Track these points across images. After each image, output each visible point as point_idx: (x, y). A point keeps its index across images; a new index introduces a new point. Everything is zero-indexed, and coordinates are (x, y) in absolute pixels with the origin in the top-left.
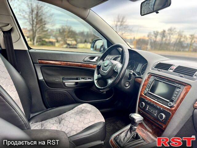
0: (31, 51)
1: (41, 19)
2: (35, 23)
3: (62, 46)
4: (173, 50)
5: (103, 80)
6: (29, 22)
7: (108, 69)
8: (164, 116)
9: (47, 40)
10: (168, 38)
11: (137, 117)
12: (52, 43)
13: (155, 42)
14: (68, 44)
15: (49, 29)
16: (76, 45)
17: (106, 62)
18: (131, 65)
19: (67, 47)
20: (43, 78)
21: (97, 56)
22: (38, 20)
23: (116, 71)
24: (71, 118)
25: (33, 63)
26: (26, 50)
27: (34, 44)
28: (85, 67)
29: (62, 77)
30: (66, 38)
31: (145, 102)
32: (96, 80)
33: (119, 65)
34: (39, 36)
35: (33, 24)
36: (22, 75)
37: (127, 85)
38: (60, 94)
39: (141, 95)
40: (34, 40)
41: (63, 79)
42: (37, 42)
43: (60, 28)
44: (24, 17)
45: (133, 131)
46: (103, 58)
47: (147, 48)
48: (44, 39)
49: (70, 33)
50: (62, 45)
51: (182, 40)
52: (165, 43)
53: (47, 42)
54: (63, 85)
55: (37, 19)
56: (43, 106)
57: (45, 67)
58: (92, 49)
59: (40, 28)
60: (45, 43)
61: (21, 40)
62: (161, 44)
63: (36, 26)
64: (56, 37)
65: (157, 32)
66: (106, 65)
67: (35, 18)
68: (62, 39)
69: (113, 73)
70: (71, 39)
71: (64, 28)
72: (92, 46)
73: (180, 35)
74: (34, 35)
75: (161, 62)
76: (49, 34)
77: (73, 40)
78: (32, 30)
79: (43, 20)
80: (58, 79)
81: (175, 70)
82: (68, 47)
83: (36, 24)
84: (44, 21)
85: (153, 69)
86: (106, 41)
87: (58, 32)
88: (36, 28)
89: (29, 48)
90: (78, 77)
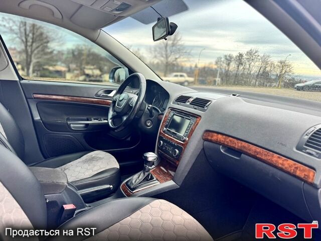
0: (23, 82)
2: (30, 40)
3: (77, 79)
6: (20, 38)
7: (123, 103)
8: (177, 152)
9: (51, 68)
12: (60, 74)
13: (227, 72)
15: (54, 50)
16: (100, 76)
17: (122, 96)
19: (85, 80)
20: (39, 118)
21: (115, 89)
22: (35, 36)
23: (131, 105)
25: (26, 98)
26: (16, 81)
27: (28, 75)
29: (66, 117)
30: (83, 66)
31: (163, 140)
32: (111, 119)
35: (27, 41)
36: (11, 113)
37: (149, 124)
39: (160, 132)
41: (68, 119)
42: (34, 72)
44: (12, 30)
45: (147, 172)
48: (46, 67)
49: (91, 57)
50: (77, 76)
51: (268, 69)
52: (243, 75)
53: (51, 72)
54: (67, 128)
55: (33, 34)
58: (111, 81)
63: (32, 45)
64: (67, 62)
66: (121, 99)
67: (30, 31)
68: (77, 66)
69: (128, 107)
70: (92, 67)
72: (112, 76)
74: (29, 60)
77: (95, 69)
78: (26, 51)
79: (44, 36)
80: (60, 120)
81: (191, 102)
84: (46, 38)
85: (173, 103)
86: (127, 69)
87: (71, 56)
88: (31, 49)
89: (20, 78)
90: (89, 117)
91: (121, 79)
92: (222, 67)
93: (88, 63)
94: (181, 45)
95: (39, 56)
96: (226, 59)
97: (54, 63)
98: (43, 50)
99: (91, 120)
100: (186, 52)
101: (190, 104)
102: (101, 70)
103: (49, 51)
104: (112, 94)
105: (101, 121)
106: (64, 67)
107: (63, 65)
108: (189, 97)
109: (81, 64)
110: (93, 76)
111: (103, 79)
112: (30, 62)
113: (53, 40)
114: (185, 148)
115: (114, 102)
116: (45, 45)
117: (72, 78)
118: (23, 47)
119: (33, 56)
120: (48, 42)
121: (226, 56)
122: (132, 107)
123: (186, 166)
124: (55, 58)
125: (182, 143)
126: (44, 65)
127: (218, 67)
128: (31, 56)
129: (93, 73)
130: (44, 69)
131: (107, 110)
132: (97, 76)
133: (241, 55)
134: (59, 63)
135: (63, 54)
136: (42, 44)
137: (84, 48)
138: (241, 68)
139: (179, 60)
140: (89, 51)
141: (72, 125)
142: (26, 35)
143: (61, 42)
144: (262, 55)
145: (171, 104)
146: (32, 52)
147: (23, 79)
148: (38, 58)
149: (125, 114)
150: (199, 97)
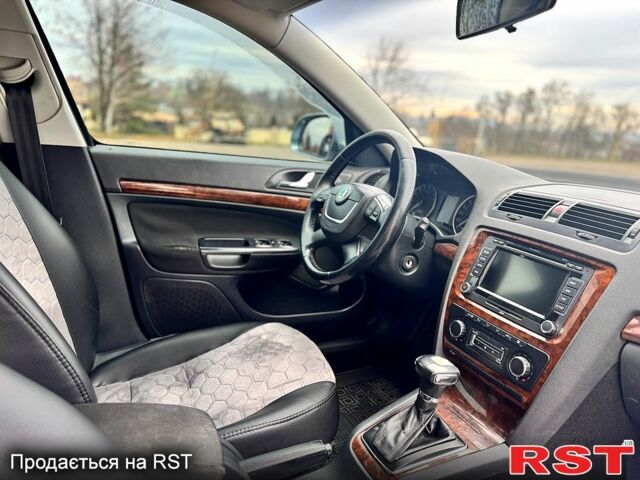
0: (95, 149)
1: (129, 49)
2: (107, 60)
3: (196, 138)
4: (558, 156)
5: (330, 247)
6: (90, 56)
7: (349, 211)
8: (526, 365)
9: (147, 117)
10: (544, 114)
11: (440, 367)
12: (163, 128)
13: (500, 126)
14: (218, 132)
15: (152, 80)
16: (242, 133)
17: (343, 191)
18: (424, 201)
19: (212, 141)
20: (134, 239)
21: (311, 170)
22: (117, 51)
23: (374, 219)
24: (226, 368)
25: (105, 191)
26: (80, 149)
27: (103, 129)
28: (272, 205)
29: (196, 237)
30: (210, 112)
31: (467, 320)
32: (309, 247)
33: (385, 201)
34: (122, 105)
35: (101, 63)
36: (67, 228)
37: (409, 266)
38: (190, 290)
39: (453, 297)
40: (104, 117)
41: (201, 243)
42: (114, 122)
43: (191, 76)
44: (73, 41)
45: (427, 412)
46: (330, 177)
47: (473, 146)
48: (137, 114)
49: (223, 96)
50: (196, 133)
51: (589, 121)
52: (533, 133)
53: (146, 124)
54: (199, 264)
55: (114, 48)
56: (137, 329)
57: (143, 205)
58: (295, 147)
59: (126, 77)
60: (139, 127)
61: (64, 114)
62: (520, 135)
63: (110, 72)
64: (176, 106)
65: (509, 96)
66: (340, 198)
67: (108, 43)
68: (196, 113)
69: (365, 224)
70: (226, 115)
71: (202, 76)
72: (297, 135)
73: (583, 106)
74: (105, 100)
75: (520, 191)
76: (154, 96)
77: (232, 118)
78: (100, 82)
79: (135, 52)
80: (184, 244)
81: (564, 216)
82: (218, 139)
83: (113, 65)
84: (139, 55)
85: (492, 214)
86: (341, 121)
87: (184, 92)
88: (111, 78)
90: (249, 236)
92: (488, 116)
93: (217, 107)
95: (124, 91)
96: (500, 101)
97: (152, 107)
98: (132, 80)
99: (254, 246)
100: (416, 85)
102: (242, 119)
104: (304, 183)
107: (170, 110)
108: (550, 201)
109: (205, 108)
110: (228, 133)
111: (248, 140)
112: (109, 103)
113: (153, 59)
114: (556, 357)
116: (136, 70)
117: (186, 135)
118: (94, 74)
119: (113, 91)
120: (141, 64)
121: (499, 94)
126: (134, 111)
127: (481, 116)
128: (109, 92)
129: (229, 126)
130: (133, 118)
132: (235, 133)
133: (531, 93)
135: (168, 89)
136: (130, 69)
137: (210, 75)
138: (530, 118)
139: (400, 101)
140: (221, 82)
141: (210, 257)
142: (101, 52)
143: (168, 65)
145: (485, 214)
146: (111, 84)
147: (96, 143)
148: (123, 96)
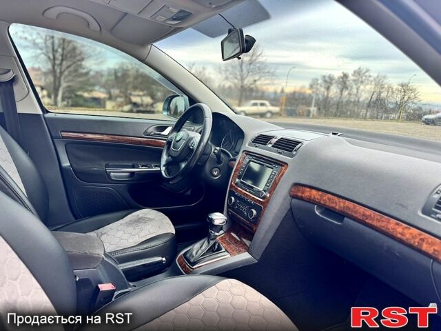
1: (74, 49)
3: (120, 109)
4: (365, 118)
6: (46, 54)
7: (181, 145)
8: (255, 212)
9: (86, 95)
10: (355, 91)
12: (98, 102)
13: (326, 100)
16: (152, 105)
19: (131, 111)
20: (69, 164)
22: (65, 51)
23: (191, 148)
25: (52, 138)
27: (56, 104)
29: (104, 163)
30: (130, 91)
32: (164, 166)
34: (69, 87)
35: (55, 59)
37: (215, 173)
39: (231, 185)
40: (56, 96)
41: (107, 166)
42: (63, 100)
43: (117, 67)
44: (35, 45)
45: (213, 239)
47: (309, 112)
48: (79, 93)
49: (140, 80)
50: (121, 105)
51: (384, 95)
52: (348, 102)
53: (86, 100)
55: (63, 49)
56: (71, 215)
58: (165, 113)
59: (71, 69)
60: (81, 102)
61: (30, 97)
62: (339, 104)
63: (61, 64)
64: (107, 87)
65: (331, 78)
66: (178, 139)
67: (59, 46)
68: (121, 92)
70: (141, 93)
71: (125, 67)
72: (166, 107)
74: (57, 83)
78: (53, 71)
79: (78, 51)
81: (275, 144)
82: (135, 110)
83: (62, 60)
84: (81, 54)
85: (250, 145)
86: (187, 98)
87: (113, 77)
88: (61, 69)
89: (45, 111)
90: (134, 163)
91: (179, 111)
92: (318, 92)
93: (135, 88)
94: (262, 63)
95: (70, 78)
96: (325, 81)
97: (90, 88)
98: (76, 71)
99: (138, 168)
100: (268, 72)
101: (273, 146)
102: (153, 97)
103: (84, 71)
104: (166, 132)
105: (152, 168)
106: (103, 92)
107: (102, 90)
108: (272, 137)
109: (126, 89)
110: (142, 105)
111: (156, 110)
112: (59, 86)
113: (90, 57)
114: (265, 208)
115: (169, 143)
116: (79, 63)
117: (113, 107)
118: (49, 66)
119: (62, 78)
120: (83, 59)
121: (324, 77)
122: (193, 150)
123: (267, 232)
124: (92, 81)
125: (261, 200)
126: (78, 91)
127: (313, 92)
128: (60, 78)
129: (142, 101)
130: (77, 96)
131: (160, 153)
132: (147, 105)
133: (345, 76)
134: (97, 88)
135: (102, 76)
136: (74, 63)
137: (130, 67)
138: (346, 93)
139: (258, 83)
140: (137, 71)
141: (112, 174)
142: (54, 51)
143: (100, 60)
144: (374, 75)
145: (247, 146)
146: (61, 73)
147: (48, 112)
148: (69, 81)
149: (183, 160)
150: (285, 137)
